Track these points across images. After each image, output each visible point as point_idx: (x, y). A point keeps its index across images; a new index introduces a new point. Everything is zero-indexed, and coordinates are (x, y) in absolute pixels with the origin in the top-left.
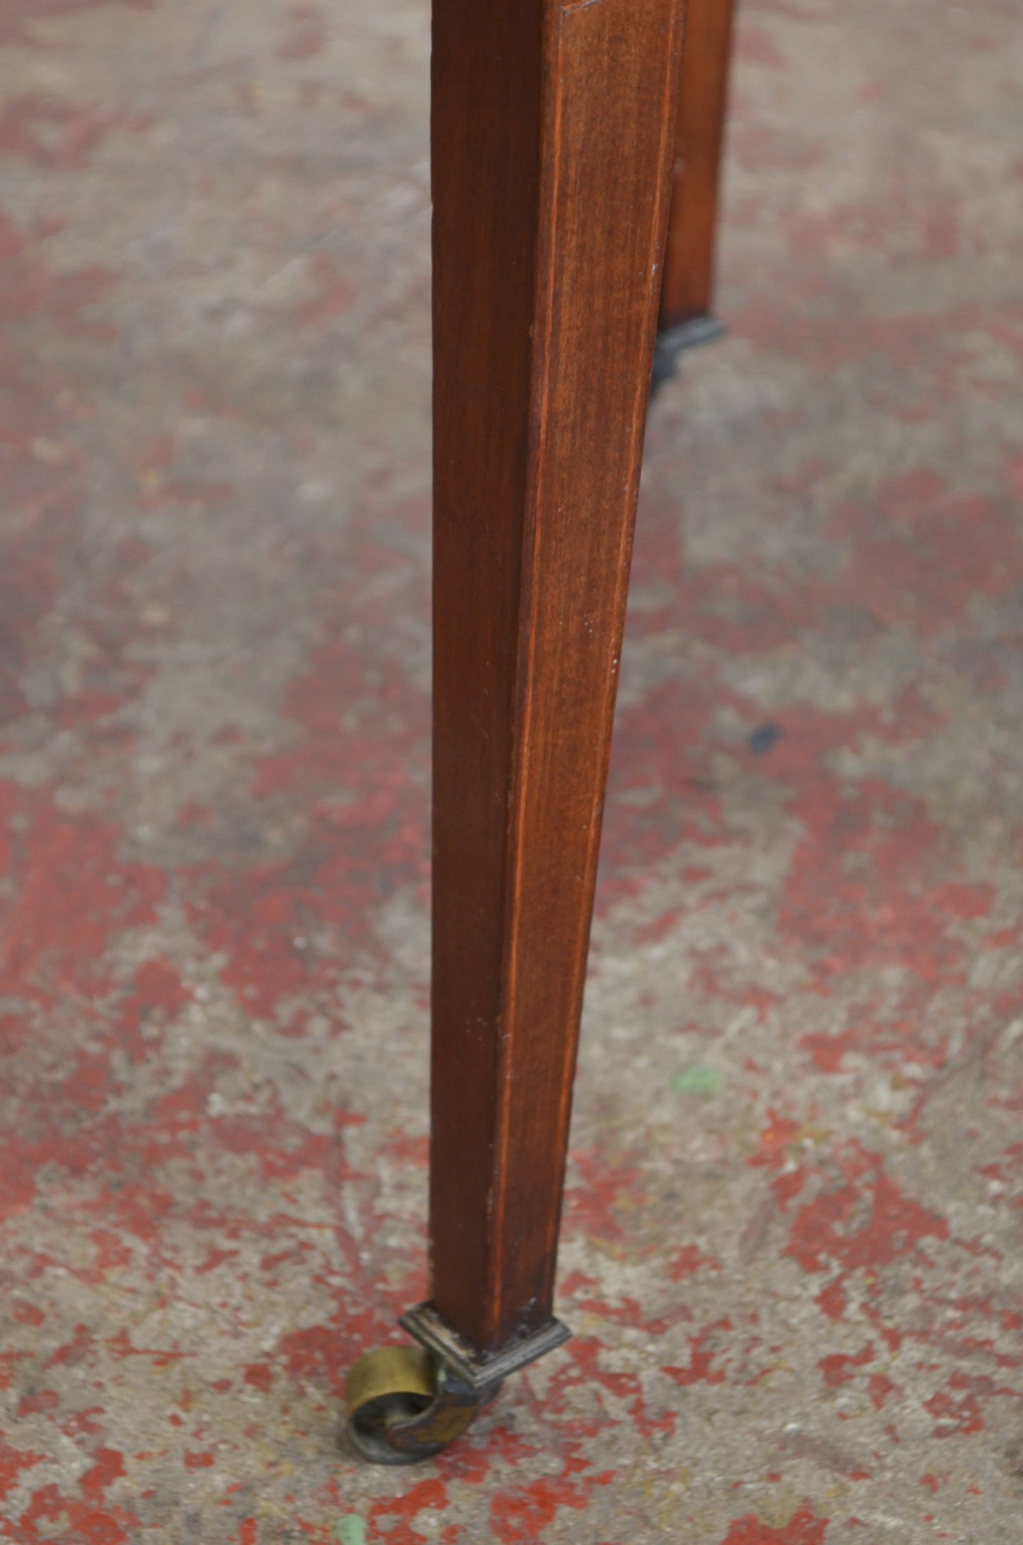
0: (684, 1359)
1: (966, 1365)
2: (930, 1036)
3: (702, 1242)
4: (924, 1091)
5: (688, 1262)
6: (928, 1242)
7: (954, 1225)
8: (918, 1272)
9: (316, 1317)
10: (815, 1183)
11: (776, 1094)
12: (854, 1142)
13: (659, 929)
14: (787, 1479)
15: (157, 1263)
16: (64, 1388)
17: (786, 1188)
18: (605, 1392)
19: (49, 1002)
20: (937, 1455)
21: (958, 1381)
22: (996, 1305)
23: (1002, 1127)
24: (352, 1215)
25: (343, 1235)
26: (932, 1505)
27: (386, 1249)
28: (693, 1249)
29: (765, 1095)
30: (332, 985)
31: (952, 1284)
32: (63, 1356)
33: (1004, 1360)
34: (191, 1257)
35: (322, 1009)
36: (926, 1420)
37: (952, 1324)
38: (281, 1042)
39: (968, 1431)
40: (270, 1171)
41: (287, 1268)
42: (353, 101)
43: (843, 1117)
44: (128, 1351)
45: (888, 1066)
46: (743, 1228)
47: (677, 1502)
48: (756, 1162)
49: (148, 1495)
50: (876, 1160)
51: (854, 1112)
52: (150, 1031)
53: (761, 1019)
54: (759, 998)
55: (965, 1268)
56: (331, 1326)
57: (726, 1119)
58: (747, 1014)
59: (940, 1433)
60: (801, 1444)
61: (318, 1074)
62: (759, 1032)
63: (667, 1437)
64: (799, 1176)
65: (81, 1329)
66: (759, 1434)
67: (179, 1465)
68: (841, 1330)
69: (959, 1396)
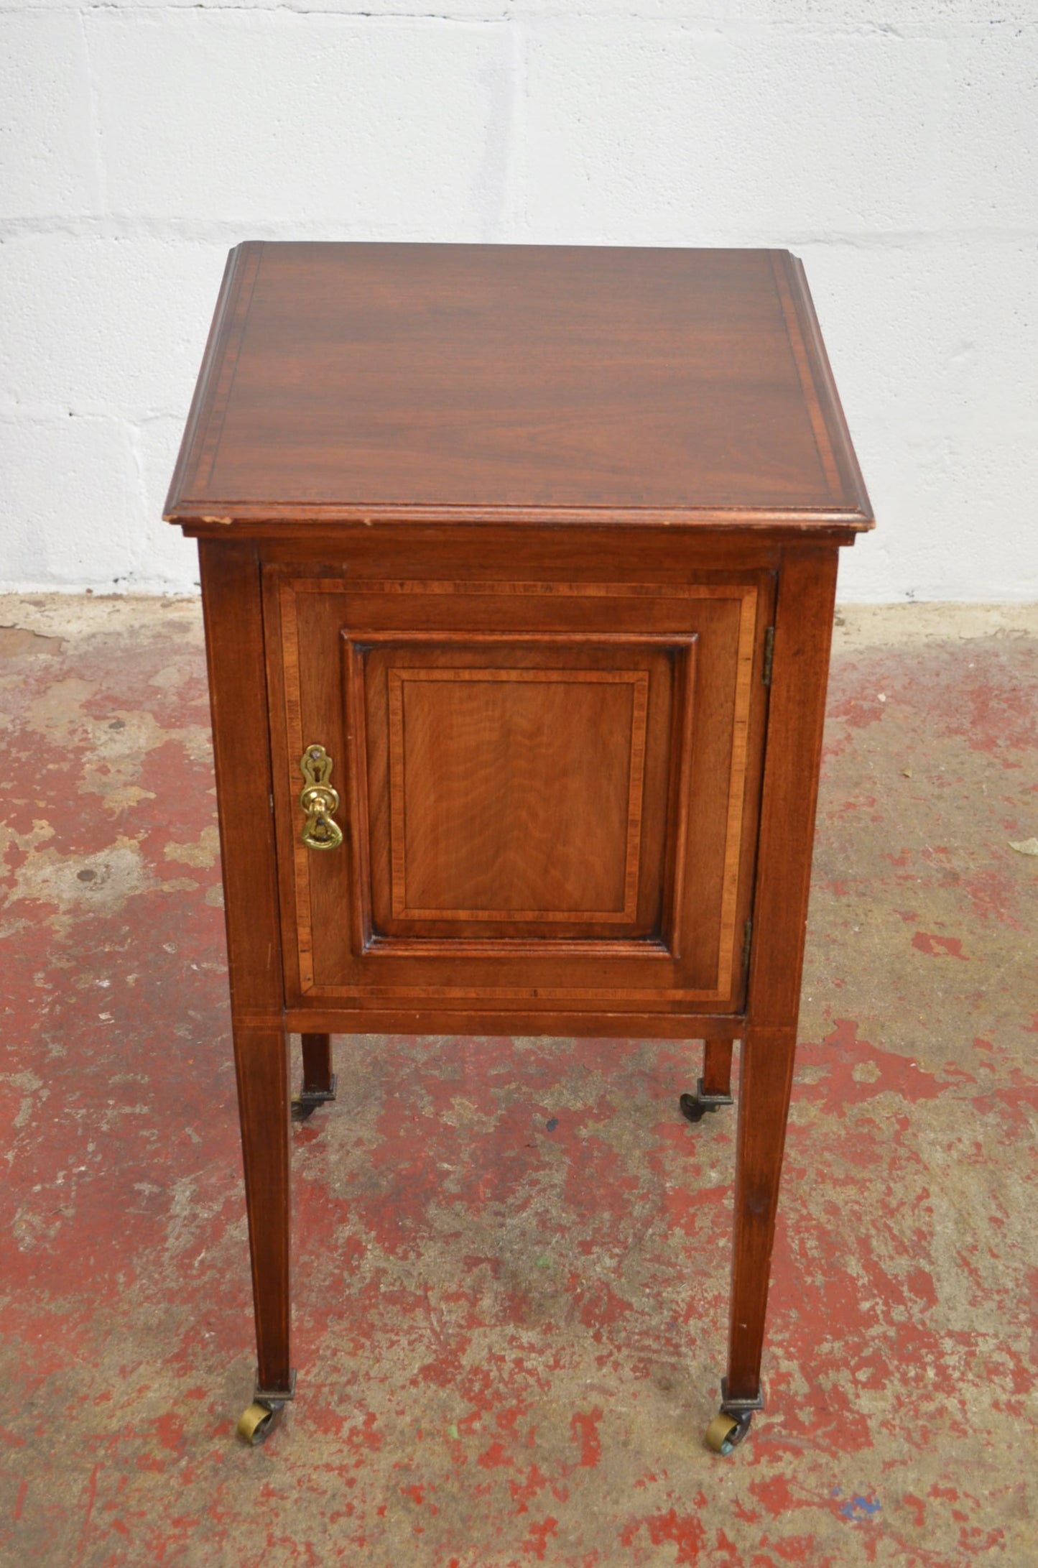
0: (551, 1362)
1: (643, 1354)
2: (621, 1237)
3: (552, 1321)
4: (621, 1258)
5: (549, 1328)
6: (627, 1313)
7: (635, 1306)
8: (625, 1324)
9: (429, 1360)
10: (588, 1295)
11: (571, 1265)
12: (599, 1280)
13: (524, 1205)
14: (589, 1399)
15: (373, 1348)
16: (352, 1393)
17: (578, 1298)
18: (527, 1376)
20: (636, 1386)
21: (641, 1360)
22: (651, 1333)
24: (435, 1324)
25: (433, 1330)
26: (636, 1403)
27: (448, 1335)
28: (550, 1323)
29: (567, 1265)
30: (415, 1239)
31: (636, 1327)
32: (349, 1382)
33: (655, 1352)
34: (385, 1344)
35: (412, 1249)
36: (632, 1375)
37: (638, 1341)
38: (400, 1263)
39: (645, 1377)
40: (405, 1310)
41: (417, 1345)
43: (595, 1271)
45: (609, 1250)
46: (566, 1314)
47: (555, 1410)
48: (567, 1290)
49: (386, 1426)
50: (607, 1285)
51: (598, 1268)
52: (355, 1263)
53: (563, 1237)
54: (562, 1229)
55: (639, 1321)
56: (434, 1363)
57: (555, 1275)
58: (558, 1235)
59: (636, 1378)
60: (592, 1387)
61: (415, 1274)
62: (563, 1242)
63: (549, 1390)
64: (582, 1294)
65: (353, 1373)
66: (579, 1385)
67: (394, 1415)
68: (601, 1347)
69: (641, 1365)
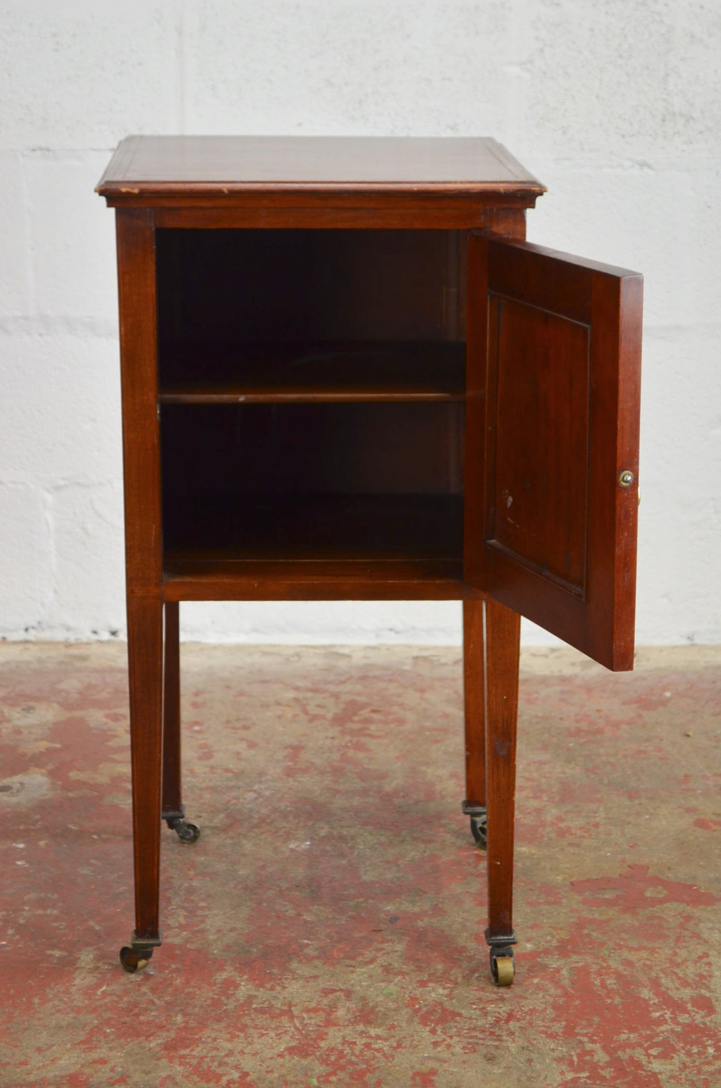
0: (395, 1045)
1: (471, 1041)
2: (452, 978)
3: (396, 1023)
4: (452, 989)
5: (392, 1027)
6: (458, 1018)
7: (464, 1015)
8: (456, 1024)
9: (294, 1043)
10: (425, 1009)
11: (410, 993)
12: (434, 1001)
13: (372, 961)
14: (426, 1064)
15: (246, 1038)
16: (229, 1062)
17: (416, 1011)
18: (375, 1052)
19: (200, 989)
20: (465, 1057)
21: (469, 1043)
22: (477, 1029)
23: (475, 995)
24: (298, 1024)
25: (296, 1028)
26: (465, 1066)
27: (309, 1030)
28: (394, 1024)
29: (407, 993)
30: (280, 979)
31: (465, 1026)
32: (226, 1055)
33: (480, 1039)
34: (256, 1036)
35: (278, 984)
36: (462, 1051)
37: (466, 1033)
38: (269, 992)
39: (473, 1052)
40: (273, 1018)
41: (283, 1036)
42: (227, 770)
43: (431, 996)
44: (244, 1053)
45: (441, 985)
46: (406, 1019)
47: (398, 1071)
48: (408, 1006)
49: (257, 1079)
50: (441, 1004)
51: (433, 995)
52: (230, 992)
53: (404, 978)
54: (403, 974)
55: (468, 1023)
56: (297, 1045)
57: (397, 999)
58: (400, 977)
59: (465, 1053)
60: (429, 1058)
61: (281, 998)
62: (404, 981)
63: (393, 1060)
64: (420, 1008)
65: (230, 1050)
66: (418, 1057)
67: (264, 1073)
68: (436, 1037)
69: (470, 1046)
